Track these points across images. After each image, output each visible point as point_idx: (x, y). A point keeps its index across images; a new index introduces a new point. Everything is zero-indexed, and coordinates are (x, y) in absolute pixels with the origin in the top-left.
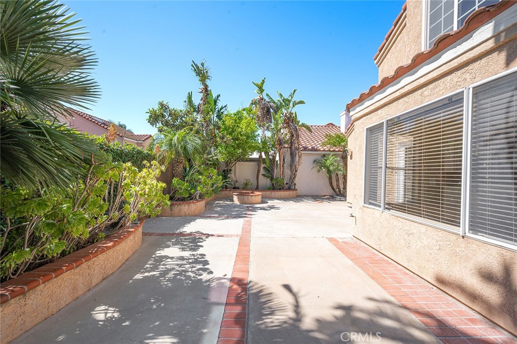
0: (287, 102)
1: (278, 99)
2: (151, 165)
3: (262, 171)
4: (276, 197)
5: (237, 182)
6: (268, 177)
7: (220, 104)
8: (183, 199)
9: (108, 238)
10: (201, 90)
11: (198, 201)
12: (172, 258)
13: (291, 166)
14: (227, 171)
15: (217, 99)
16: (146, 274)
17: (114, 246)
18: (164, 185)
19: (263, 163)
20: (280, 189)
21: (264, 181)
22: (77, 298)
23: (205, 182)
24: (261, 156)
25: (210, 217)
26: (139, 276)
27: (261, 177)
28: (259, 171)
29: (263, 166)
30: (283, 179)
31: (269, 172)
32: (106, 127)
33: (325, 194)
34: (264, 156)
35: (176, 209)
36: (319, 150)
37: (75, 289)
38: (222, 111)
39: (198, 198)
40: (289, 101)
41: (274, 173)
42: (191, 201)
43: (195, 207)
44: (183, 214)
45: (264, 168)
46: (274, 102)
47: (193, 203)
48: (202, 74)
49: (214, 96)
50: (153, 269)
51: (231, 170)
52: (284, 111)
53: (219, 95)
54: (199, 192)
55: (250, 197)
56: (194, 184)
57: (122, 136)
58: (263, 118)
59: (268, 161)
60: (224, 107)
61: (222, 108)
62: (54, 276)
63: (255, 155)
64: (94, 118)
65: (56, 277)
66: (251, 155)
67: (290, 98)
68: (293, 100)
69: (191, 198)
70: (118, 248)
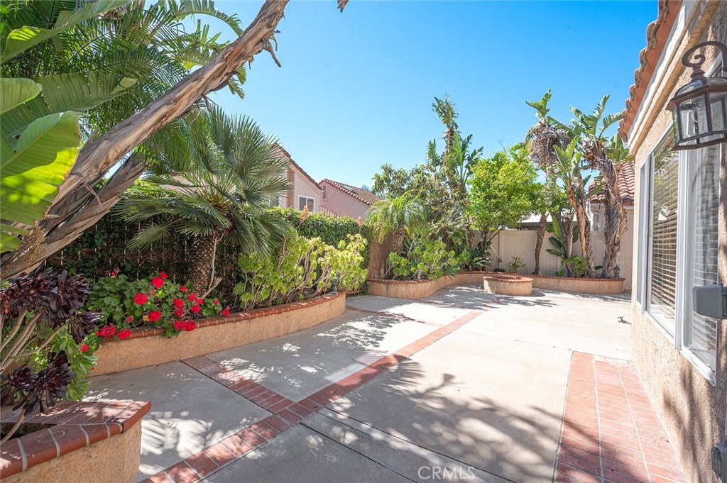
0: (590, 123)
1: (573, 120)
2: (355, 239)
3: (546, 244)
4: (568, 289)
5: (499, 260)
6: (559, 255)
7: (470, 150)
8: (401, 278)
9: (305, 299)
10: (445, 135)
11: (419, 282)
12: (355, 329)
13: (606, 234)
14: (484, 243)
15: (468, 142)
16: (328, 335)
17: (306, 306)
18: (361, 258)
19: (549, 231)
20: (583, 276)
21: (549, 261)
22: (279, 336)
23: (427, 259)
24: (543, 219)
25: (430, 303)
26: (322, 335)
27: (543, 253)
28: (539, 245)
29: (547, 235)
30: (588, 259)
31: (559, 246)
32: (354, 195)
34: (549, 219)
35: (393, 288)
37: (278, 329)
38: (474, 158)
39: (419, 278)
40: (595, 120)
41: (568, 248)
42: (410, 281)
43: (415, 288)
44: (400, 296)
45: (552, 239)
46: (564, 128)
47: (412, 283)
48: (446, 112)
49: (464, 137)
50: (334, 333)
51: (489, 243)
52: (585, 139)
53: (471, 136)
54: (420, 271)
55: (508, 284)
56: (413, 260)
57: (368, 205)
58: (544, 156)
59: (556, 227)
60: (479, 151)
61: (475, 153)
62: (264, 314)
63: (535, 218)
64: (346, 187)
65: (266, 316)
66: (525, 219)
67: (596, 114)
68: (604, 115)
69: (412, 277)
70: (311, 309)
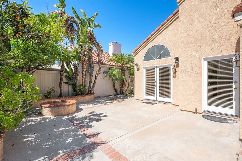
0: (91, 22)
6: (70, 84)
20: (84, 94)
21: (66, 89)
24: (63, 65)
27: (63, 84)
30: (85, 86)
31: (71, 80)
33: (110, 95)
36: (107, 64)
41: (76, 81)
45: (67, 76)
52: (89, 28)
59: (70, 71)
